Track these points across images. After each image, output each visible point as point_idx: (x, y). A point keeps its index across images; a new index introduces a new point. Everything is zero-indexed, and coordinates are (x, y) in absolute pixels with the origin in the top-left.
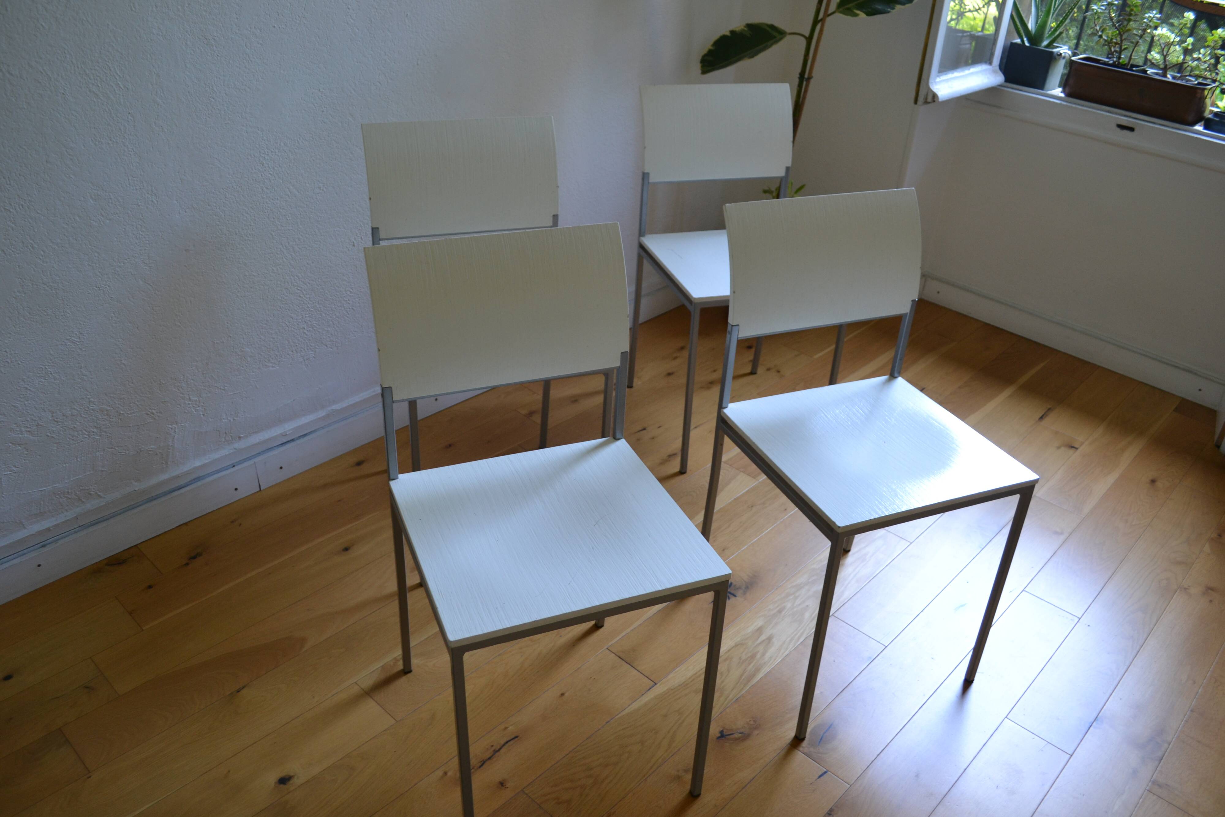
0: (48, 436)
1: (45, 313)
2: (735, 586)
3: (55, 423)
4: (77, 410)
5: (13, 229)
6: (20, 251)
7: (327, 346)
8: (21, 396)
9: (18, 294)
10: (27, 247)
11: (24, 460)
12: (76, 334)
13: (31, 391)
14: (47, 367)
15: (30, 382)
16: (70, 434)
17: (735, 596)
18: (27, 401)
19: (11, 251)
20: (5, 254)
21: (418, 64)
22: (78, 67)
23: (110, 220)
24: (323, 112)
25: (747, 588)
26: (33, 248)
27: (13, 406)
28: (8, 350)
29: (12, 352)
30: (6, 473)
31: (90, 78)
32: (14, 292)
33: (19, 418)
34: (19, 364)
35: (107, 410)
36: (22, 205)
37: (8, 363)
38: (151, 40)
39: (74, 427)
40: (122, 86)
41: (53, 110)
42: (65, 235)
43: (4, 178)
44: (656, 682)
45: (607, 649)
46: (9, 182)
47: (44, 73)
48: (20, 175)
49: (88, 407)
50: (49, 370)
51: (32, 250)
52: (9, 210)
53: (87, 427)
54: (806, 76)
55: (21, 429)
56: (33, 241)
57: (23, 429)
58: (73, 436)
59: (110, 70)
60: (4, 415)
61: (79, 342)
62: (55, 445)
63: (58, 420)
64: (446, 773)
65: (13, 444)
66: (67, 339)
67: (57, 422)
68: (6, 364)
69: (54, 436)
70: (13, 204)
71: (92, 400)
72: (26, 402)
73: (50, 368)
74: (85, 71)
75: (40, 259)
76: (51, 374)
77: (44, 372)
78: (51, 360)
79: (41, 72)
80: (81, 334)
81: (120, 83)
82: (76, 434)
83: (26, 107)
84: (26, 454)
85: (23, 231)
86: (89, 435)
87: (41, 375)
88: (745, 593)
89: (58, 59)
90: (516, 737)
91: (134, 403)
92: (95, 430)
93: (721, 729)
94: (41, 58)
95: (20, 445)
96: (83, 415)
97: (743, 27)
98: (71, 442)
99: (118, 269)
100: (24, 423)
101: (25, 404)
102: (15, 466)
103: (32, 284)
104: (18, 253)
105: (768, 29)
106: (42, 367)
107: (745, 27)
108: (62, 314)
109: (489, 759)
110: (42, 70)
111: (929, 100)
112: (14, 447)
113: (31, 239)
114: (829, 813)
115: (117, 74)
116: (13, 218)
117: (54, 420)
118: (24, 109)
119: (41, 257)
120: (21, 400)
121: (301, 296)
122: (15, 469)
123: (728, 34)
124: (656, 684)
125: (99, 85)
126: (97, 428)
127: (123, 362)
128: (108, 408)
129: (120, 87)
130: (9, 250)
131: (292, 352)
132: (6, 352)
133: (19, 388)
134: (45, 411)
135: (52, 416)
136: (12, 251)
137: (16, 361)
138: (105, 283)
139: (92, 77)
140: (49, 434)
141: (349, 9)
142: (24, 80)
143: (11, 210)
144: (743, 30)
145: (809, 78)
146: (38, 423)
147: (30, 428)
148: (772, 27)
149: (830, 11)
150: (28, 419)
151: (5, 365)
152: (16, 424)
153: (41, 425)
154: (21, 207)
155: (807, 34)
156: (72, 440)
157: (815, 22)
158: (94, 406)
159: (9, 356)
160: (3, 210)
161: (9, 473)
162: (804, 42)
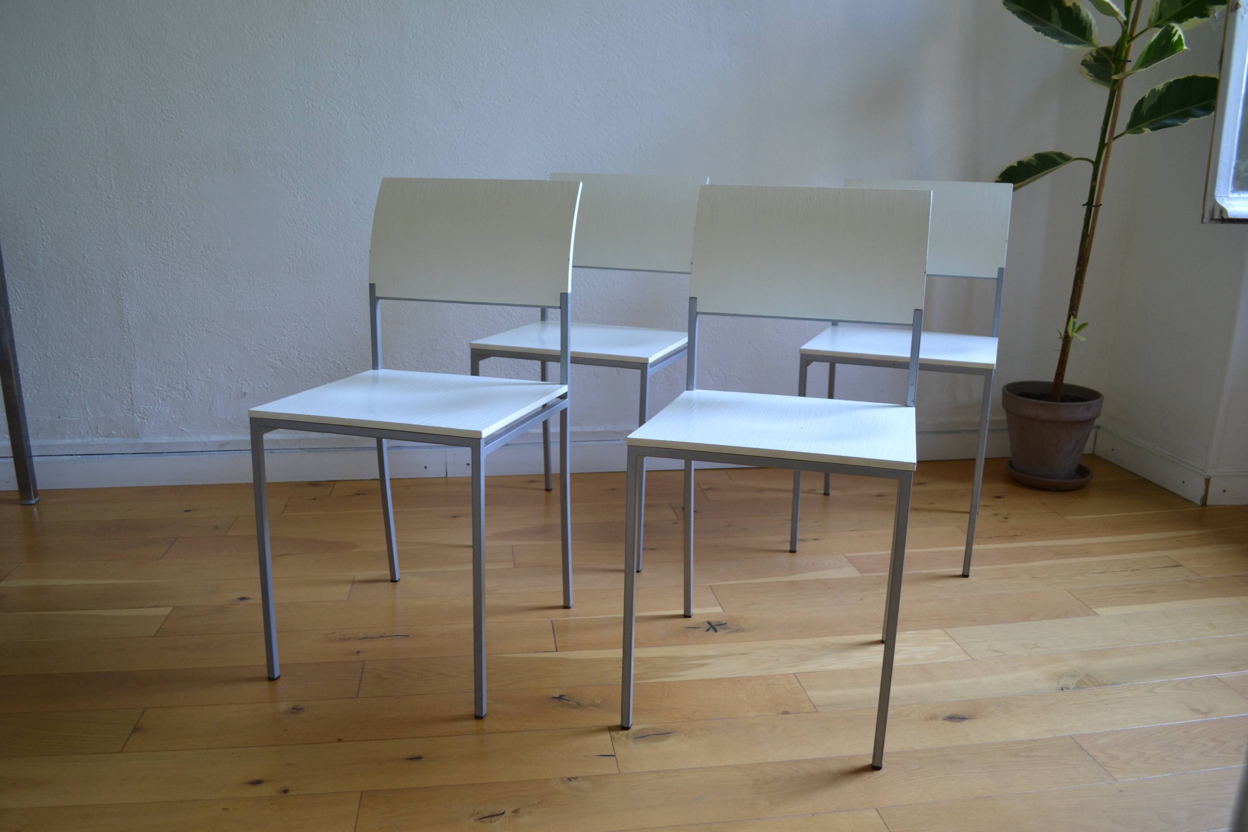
0: (293, 368)
1: (307, 276)
2: (727, 626)
3: (300, 360)
4: (317, 356)
5: (296, 210)
6: (298, 226)
7: (530, 373)
8: (280, 332)
9: (291, 256)
10: (303, 225)
11: (274, 381)
12: (325, 297)
13: (287, 329)
14: (301, 316)
15: (288, 323)
16: (308, 373)
17: (716, 631)
18: (284, 336)
19: (292, 225)
20: (288, 226)
21: (640, 148)
22: (358, 109)
23: (363, 219)
24: (546, 172)
25: (737, 631)
26: (307, 226)
27: (273, 337)
28: (277, 294)
29: (280, 297)
30: (259, 386)
31: (365, 118)
32: (289, 254)
33: (276, 348)
34: (283, 307)
35: (338, 364)
36: (305, 195)
37: (276, 304)
38: (412, 97)
39: (312, 369)
40: (387, 127)
41: (337, 134)
42: (330, 223)
43: (297, 174)
44: (558, 650)
45: (552, 621)
46: (299, 178)
47: (334, 109)
48: (307, 174)
49: (325, 357)
50: (303, 318)
51: (306, 227)
52: (296, 197)
53: (321, 372)
54: (1094, 204)
55: (275, 356)
56: (308, 222)
57: (277, 356)
58: (310, 375)
59: (380, 114)
60: (266, 341)
61: (326, 304)
62: (297, 378)
63: (302, 359)
64: (334, 633)
65: (268, 365)
66: (319, 300)
67: (301, 360)
68: (275, 304)
69: (297, 371)
70: (299, 193)
71: (328, 352)
72: (282, 337)
73: (303, 317)
74: (362, 112)
75: (310, 236)
76: (303, 322)
77: (299, 319)
78: (305, 312)
79: (333, 108)
80: (329, 298)
81: (385, 124)
82: (313, 374)
83: (319, 129)
84: (276, 377)
85: (303, 213)
86: (322, 379)
87: (297, 320)
88: (730, 632)
89: (345, 101)
90: (407, 636)
91: (359, 366)
92: (327, 377)
93: (564, 694)
94: (334, 99)
95: (273, 368)
96: (320, 361)
97: (1031, 158)
98: (308, 379)
99: (363, 257)
100: (278, 352)
101: (281, 338)
102: (266, 383)
103: (302, 252)
104: (297, 228)
105: (1055, 156)
106: (297, 314)
107: (1033, 157)
108: (319, 279)
109: (372, 638)
110: (334, 107)
111: (1217, 216)
112: (268, 368)
113: (307, 220)
114: (570, 779)
115: (384, 117)
116: (298, 202)
117: (299, 358)
118: (318, 130)
119: (311, 234)
120: (279, 334)
121: (511, 321)
122: (266, 385)
123: (1015, 164)
124: (557, 651)
125: (371, 123)
126: (328, 375)
127: (356, 330)
128: (339, 363)
129: (385, 127)
130: (291, 224)
131: (497, 367)
132: (276, 295)
133: (280, 325)
134: (294, 349)
135: (298, 354)
136: (294, 226)
137: (282, 304)
138: (352, 265)
139: (366, 117)
140: (294, 368)
141: (577, 95)
142: (321, 111)
143: (298, 197)
144: (1031, 160)
145: (1098, 206)
146: (288, 356)
147: (282, 358)
148: (1060, 155)
149: (1117, 133)
150: (282, 351)
151: (273, 305)
152: (273, 351)
153: (289, 358)
154: (304, 196)
155: (1094, 159)
156: (309, 378)
157: (1102, 145)
158: (329, 357)
159: (277, 298)
160: (292, 196)
161: (261, 386)
162: (1090, 167)
